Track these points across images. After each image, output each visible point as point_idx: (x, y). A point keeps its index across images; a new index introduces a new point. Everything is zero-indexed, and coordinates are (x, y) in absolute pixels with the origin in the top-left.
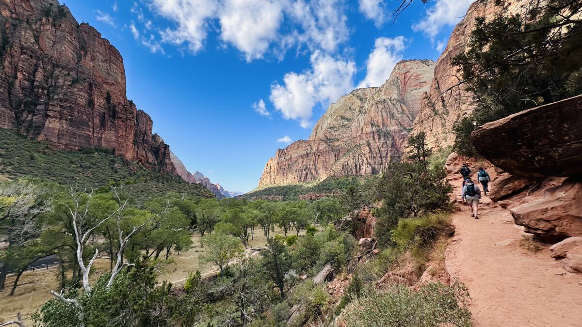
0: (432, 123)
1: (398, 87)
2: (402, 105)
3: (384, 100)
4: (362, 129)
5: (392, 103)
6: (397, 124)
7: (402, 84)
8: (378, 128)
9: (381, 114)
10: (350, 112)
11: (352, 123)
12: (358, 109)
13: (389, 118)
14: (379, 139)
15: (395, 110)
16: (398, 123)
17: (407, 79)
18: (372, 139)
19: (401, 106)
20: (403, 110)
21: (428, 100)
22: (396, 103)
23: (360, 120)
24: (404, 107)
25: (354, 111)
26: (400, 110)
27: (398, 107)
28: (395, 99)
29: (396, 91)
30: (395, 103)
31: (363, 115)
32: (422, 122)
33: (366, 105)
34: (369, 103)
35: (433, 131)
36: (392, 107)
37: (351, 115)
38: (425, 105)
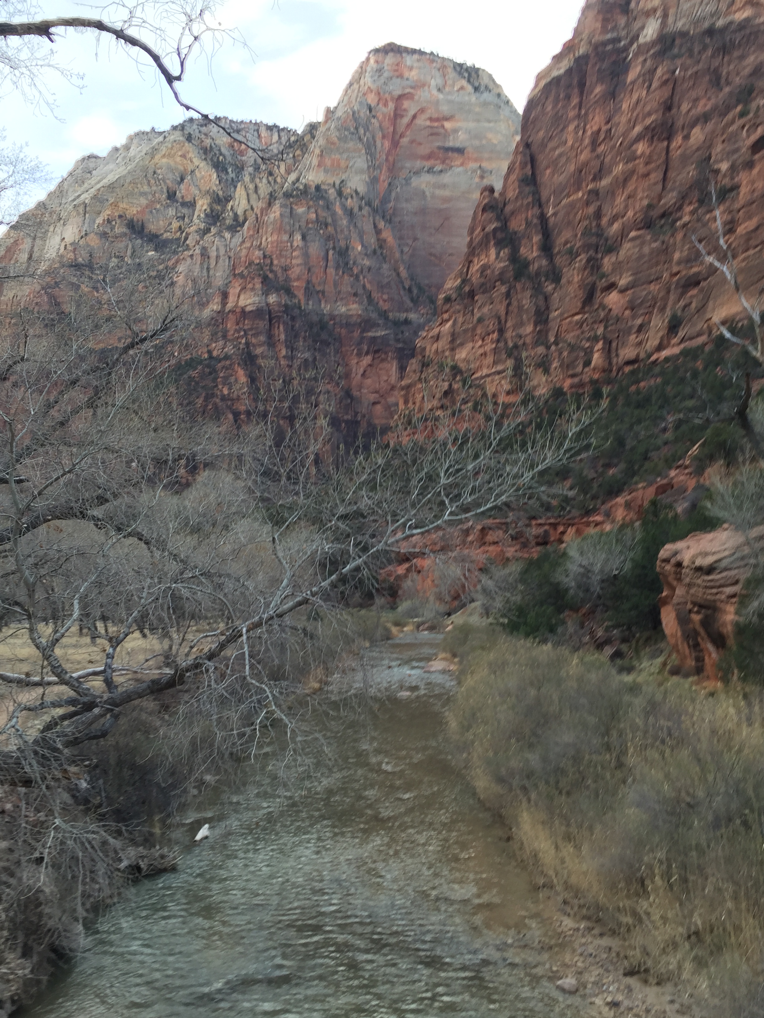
0: (505, 303)
1: (370, 148)
2: (381, 224)
3: (318, 188)
4: (225, 296)
5: (344, 207)
6: (355, 295)
7: (384, 137)
8: (285, 299)
9: (301, 243)
10: (171, 212)
11: (177, 262)
12: (203, 204)
13: (330, 264)
14: (291, 347)
15: (354, 236)
16: (360, 291)
17: (406, 120)
18: (262, 338)
19: (375, 226)
20: (382, 243)
21: (498, 219)
22: (360, 208)
23: (213, 254)
24: (387, 235)
25: (185, 211)
26: (372, 240)
27: (368, 227)
28: (356, 192)
29: (361, 162)
30: (356, 210)
31: (227, 235)
32: (472, 294)
33: (240, 193)
34: (251, 186)
35: (509, 334)
36: (345, 222)
37: (175, 225)
38: (487, 236)
